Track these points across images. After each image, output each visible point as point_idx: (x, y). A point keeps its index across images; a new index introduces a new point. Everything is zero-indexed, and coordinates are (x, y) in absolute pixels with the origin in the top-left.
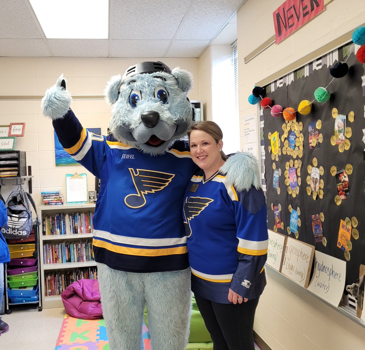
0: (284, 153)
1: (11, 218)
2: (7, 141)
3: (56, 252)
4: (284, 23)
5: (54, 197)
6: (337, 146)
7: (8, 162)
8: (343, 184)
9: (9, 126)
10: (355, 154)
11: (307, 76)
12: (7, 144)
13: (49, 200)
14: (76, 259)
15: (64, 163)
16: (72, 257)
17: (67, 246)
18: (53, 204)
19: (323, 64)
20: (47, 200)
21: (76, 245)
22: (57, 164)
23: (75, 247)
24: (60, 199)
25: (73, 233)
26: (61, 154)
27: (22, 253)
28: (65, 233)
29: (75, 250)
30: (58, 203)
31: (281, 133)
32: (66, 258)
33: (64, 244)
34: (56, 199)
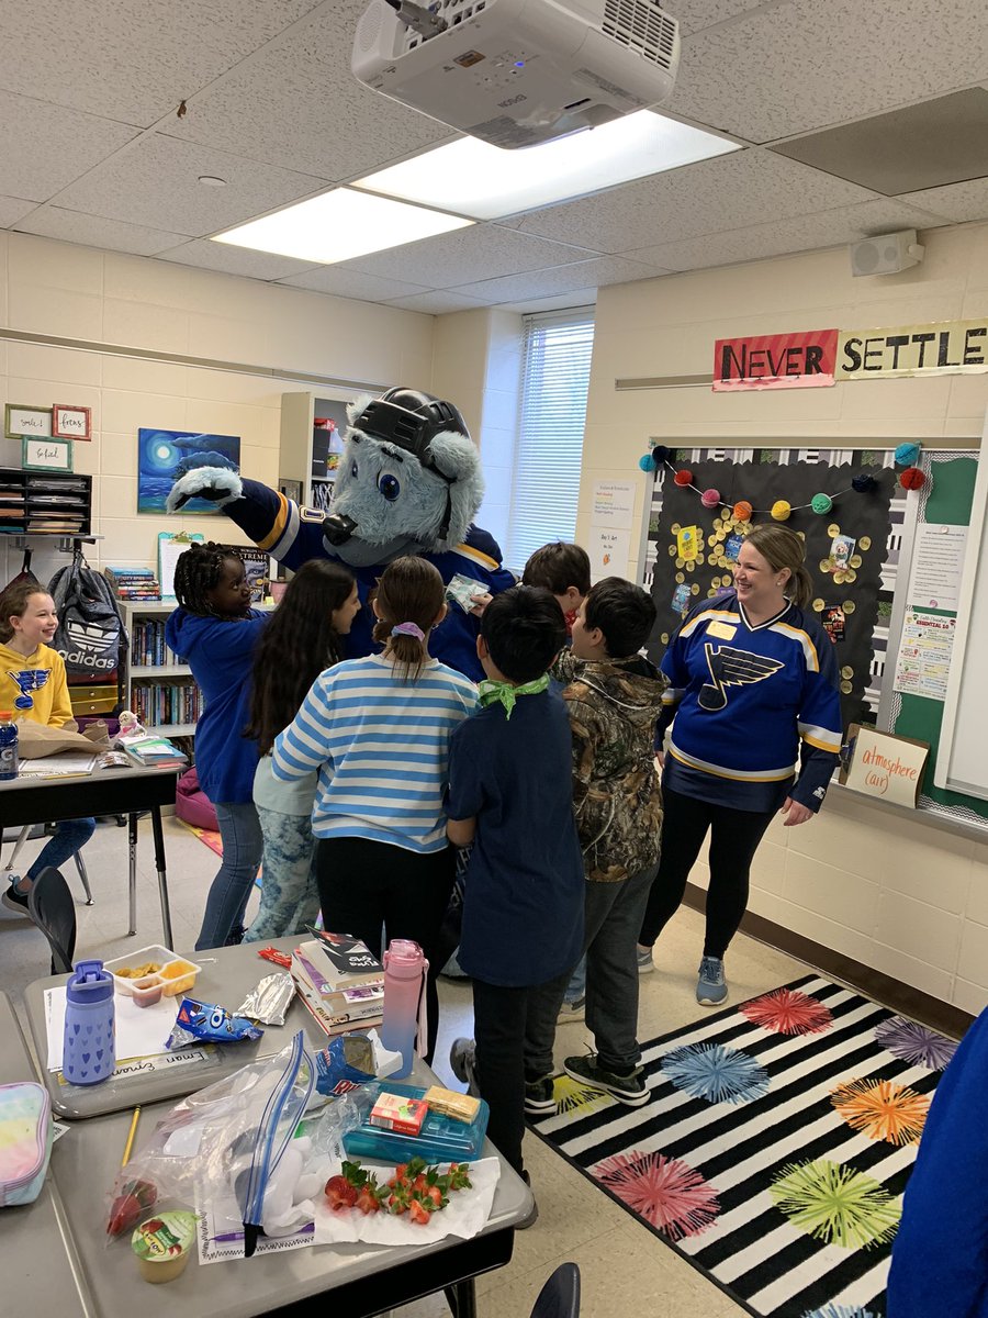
0: (711, 562)
1: (85, 630)
2: (51, 447)
3: (139, 703)
4: (740, 365)
5: (142, 583)
6: (831, 574)
7: (54, 500)
8: (835, 624)
9: (51, 411)
10: (863, 591)
11: (783, 465)
12: (51, 455)
13: (130, 588)
14: (182, 718)
15: (157, 507)
16: (175, 714)
17: (164, 690)
18: (139, 598)
19: (820, 459)
20: (126, 588)
21: (185, 689)
22: (141, 510)
23: (182, 693)
24: (156, 588)
25: (180, 663)
26: (153, 487)
27: (92, 704)
28: (163, 663)
29: (182, 700)
30: (150, 598)
31: (708, 532)
32: (160, 715)
33: (159, 686)
34: (146, 588)
